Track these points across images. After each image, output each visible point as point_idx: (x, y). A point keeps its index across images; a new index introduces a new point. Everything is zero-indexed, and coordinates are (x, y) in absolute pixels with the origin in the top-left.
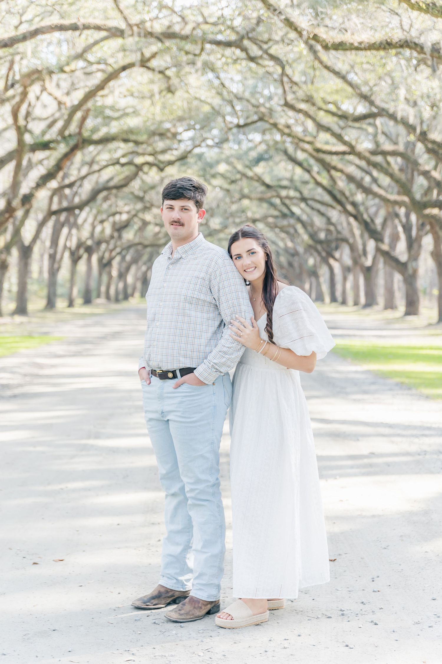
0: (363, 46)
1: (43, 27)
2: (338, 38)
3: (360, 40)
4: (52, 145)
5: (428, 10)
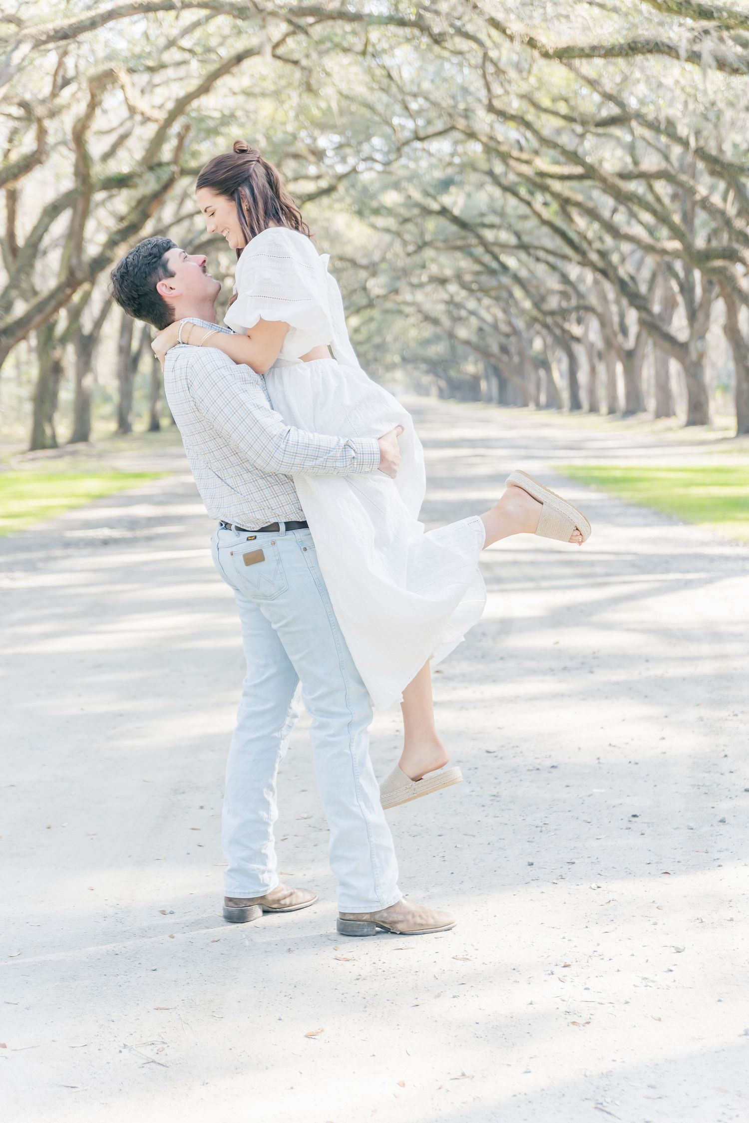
1: (121, 8)
2: (563, 42)
3: (593, 43)
4: (133, 180)
5: (680, 9)
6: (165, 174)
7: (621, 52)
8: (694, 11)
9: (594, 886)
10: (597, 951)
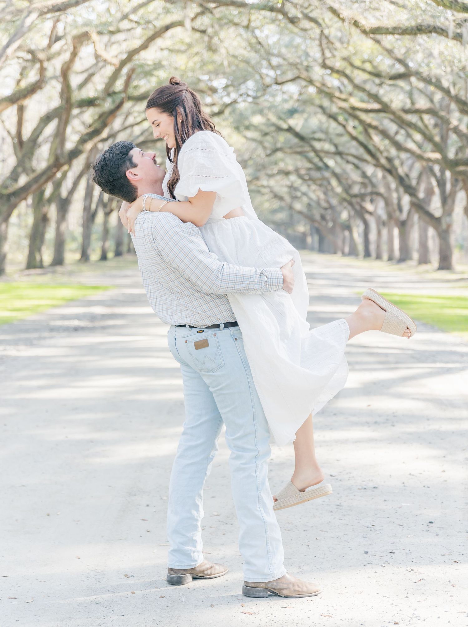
0: (397, 31)
2: (376, 23)
3: (394, 25)
4: (97, 102)
5: (451, 5)
6: (118, 100)
7: (412, 32)
8: (460, 7)
9: (409, 569)
10: (415, 614)
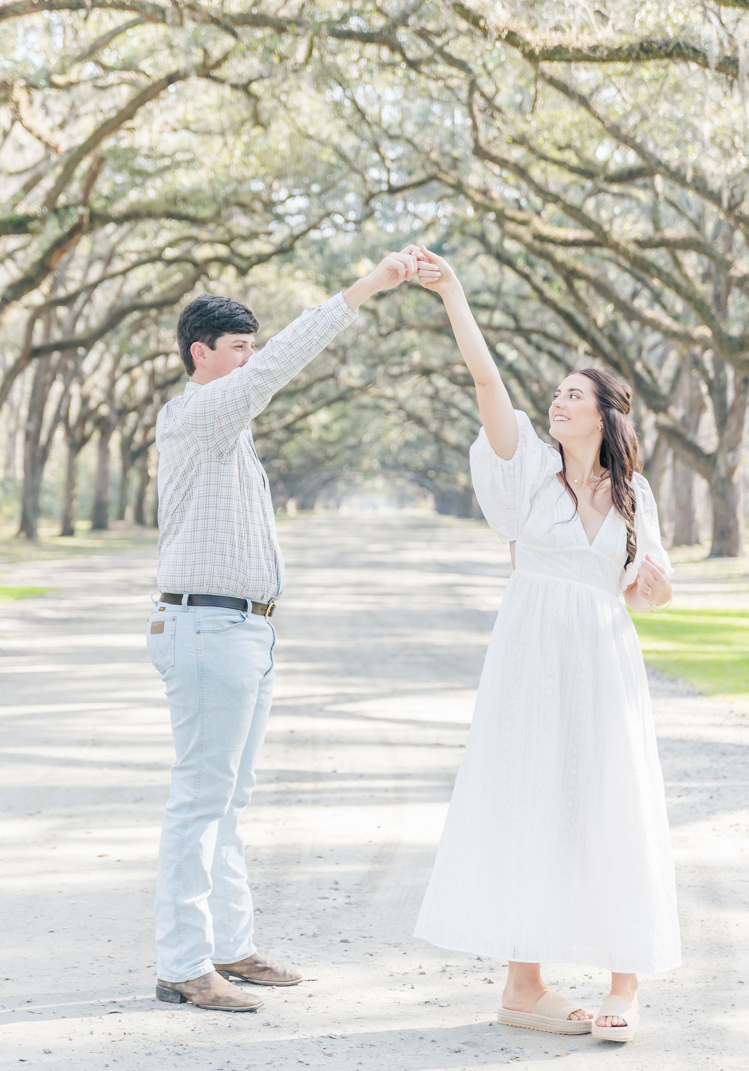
0: (598, 54)
1: (17, 3)
2: (554, 40)
3: (593, 42)
4: (32, 225)
6: (72, 220)
7: (630, 55)
